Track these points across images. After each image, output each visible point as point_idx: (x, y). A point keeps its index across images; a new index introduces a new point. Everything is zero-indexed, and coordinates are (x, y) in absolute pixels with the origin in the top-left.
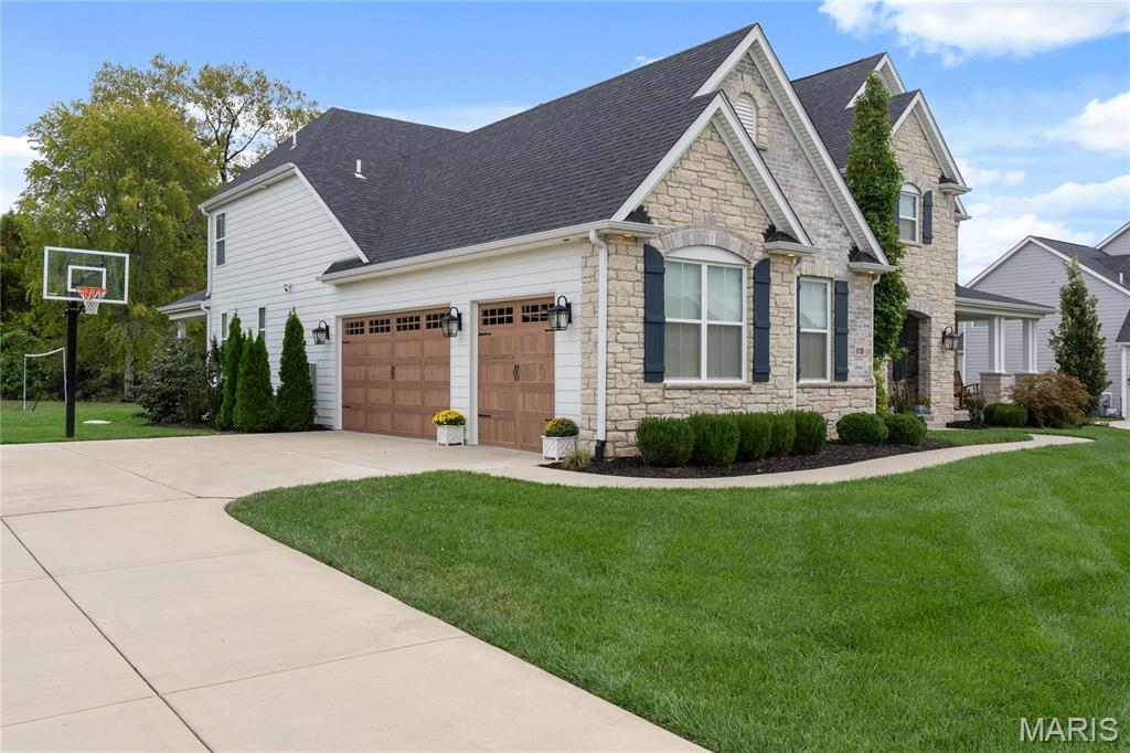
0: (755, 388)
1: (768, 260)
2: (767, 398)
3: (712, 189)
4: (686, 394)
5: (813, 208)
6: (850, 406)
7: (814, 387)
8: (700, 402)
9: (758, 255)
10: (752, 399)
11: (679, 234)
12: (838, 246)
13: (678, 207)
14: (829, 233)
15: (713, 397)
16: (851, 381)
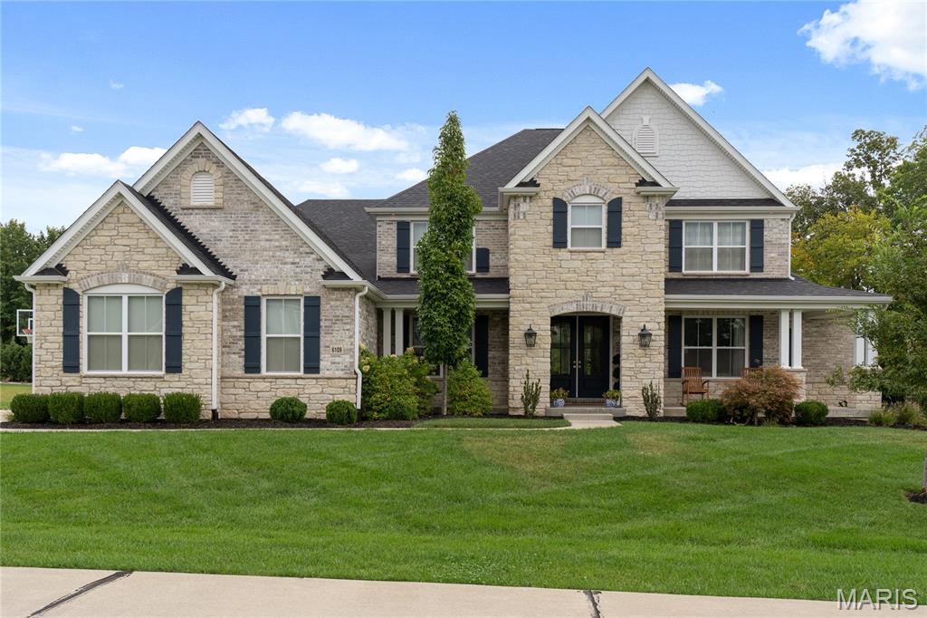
0: (168, 377)
1: (181, 288)
2: (179, 384)
3: (125, 246)
4: (102, 380)
5: (277, 244)
6: (322, 392)
7: (277, 378)
8: (114, 386)
9: (171, 286)
10: (166, 384)
11: (95, 278)
12: (309, 270)
13: (93, 261)
14: (297, 260)
15: (125, 383)
16: (324, 373)
